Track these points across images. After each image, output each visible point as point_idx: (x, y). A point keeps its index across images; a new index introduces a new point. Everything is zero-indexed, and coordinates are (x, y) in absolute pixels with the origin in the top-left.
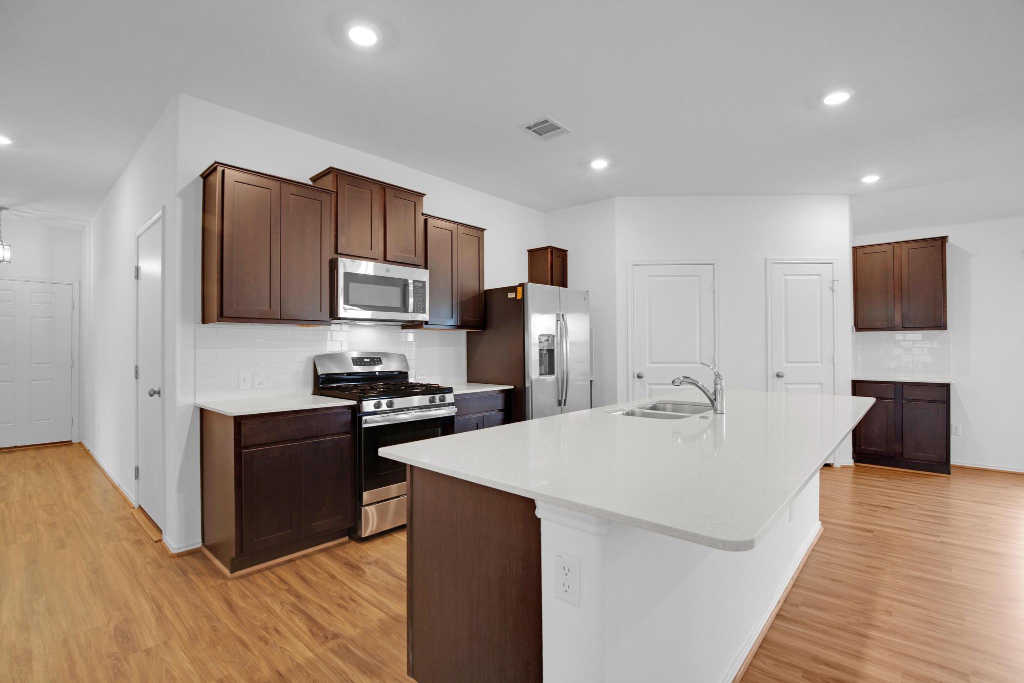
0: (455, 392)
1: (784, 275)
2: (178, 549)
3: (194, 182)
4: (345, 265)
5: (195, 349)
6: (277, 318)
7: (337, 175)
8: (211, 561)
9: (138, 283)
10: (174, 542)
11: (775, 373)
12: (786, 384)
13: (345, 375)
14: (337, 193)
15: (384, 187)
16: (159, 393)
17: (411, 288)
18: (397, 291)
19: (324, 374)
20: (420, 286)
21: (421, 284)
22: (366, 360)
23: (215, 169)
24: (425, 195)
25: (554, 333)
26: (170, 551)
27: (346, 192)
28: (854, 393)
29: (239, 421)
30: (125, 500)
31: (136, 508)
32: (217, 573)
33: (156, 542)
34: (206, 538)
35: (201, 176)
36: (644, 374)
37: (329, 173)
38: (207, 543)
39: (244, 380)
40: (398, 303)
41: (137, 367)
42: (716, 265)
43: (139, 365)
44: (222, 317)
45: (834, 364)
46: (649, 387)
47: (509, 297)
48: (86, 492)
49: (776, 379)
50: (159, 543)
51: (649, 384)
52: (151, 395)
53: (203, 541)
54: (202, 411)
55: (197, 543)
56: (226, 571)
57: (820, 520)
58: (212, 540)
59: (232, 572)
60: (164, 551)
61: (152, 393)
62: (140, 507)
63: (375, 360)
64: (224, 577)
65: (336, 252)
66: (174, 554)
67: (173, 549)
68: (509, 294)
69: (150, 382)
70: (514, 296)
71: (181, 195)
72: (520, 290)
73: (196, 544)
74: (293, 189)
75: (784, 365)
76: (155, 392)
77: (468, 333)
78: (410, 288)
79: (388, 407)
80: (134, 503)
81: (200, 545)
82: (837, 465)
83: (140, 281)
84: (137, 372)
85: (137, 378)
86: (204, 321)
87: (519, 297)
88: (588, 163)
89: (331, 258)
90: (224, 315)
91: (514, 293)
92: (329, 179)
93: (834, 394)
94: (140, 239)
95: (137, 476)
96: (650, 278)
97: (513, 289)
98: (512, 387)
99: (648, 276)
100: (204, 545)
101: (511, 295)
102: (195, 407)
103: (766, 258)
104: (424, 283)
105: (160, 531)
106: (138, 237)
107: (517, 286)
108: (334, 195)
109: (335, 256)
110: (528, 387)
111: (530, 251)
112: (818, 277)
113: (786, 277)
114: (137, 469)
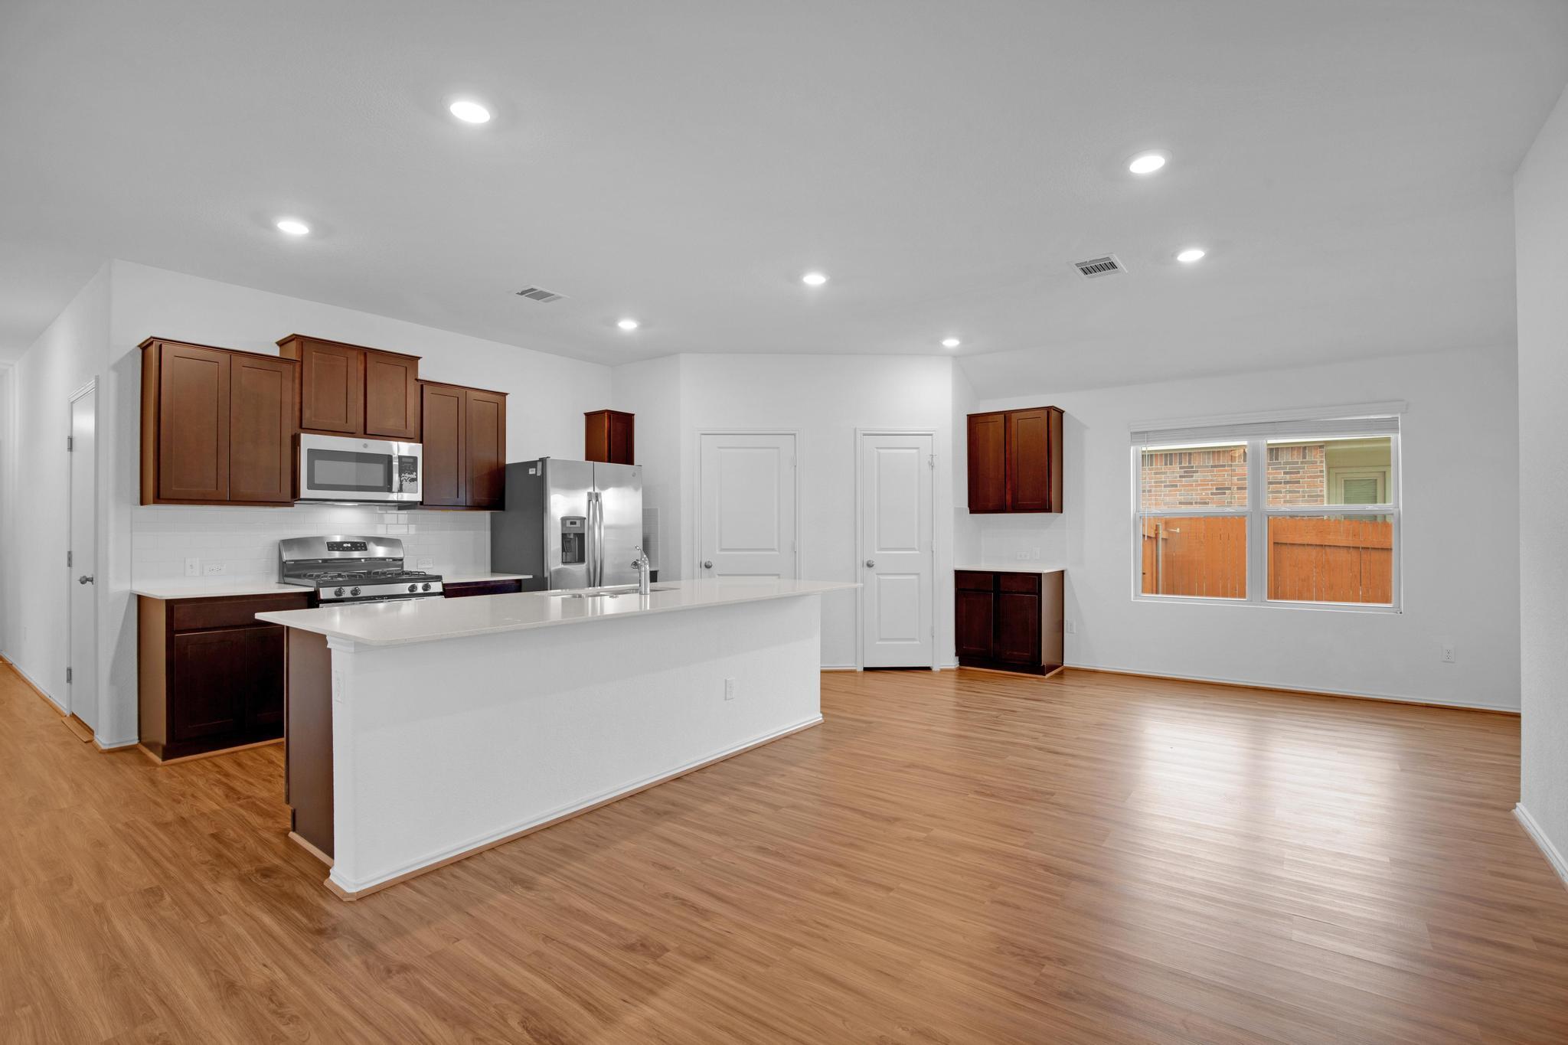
0: (445, 581)
1: (877, 448)
2: (110, 745)
3: (132, 353)
4: (309, 442)
5: (131, 531)
6: (225, 499)
7: (302, 343)
8: (144, 754)
9: (71, 455)
10: (104, 740)
11: (866, 561)
12: (878, 574)
13: (320, 561)
14: (302, 362)
15: (365, 352)
16: (91, 580)
17: (396, 463)
18: (379, 469)
19: (292, 561)
20: (407, 464)
21: (411, 460)
22: (345, 545)
23: (151, 343)
24: (419, 358)
25: (584, 515)
26: (100, 747)
27: (313, 359)
29: (171, 605)
30: (56, 710)
31: (68, 716)
32: (148, 762)
33: (86, 742)
34: (143, 736)
35: (139, 346)
36: (714, 562)
37: (293, 340)
38: (143, 741)
39: (191, 566)
40: (381, 483)
41: (70, 553)
42: (797, 436)
43: (74, 550)
44: (159, 499)
45: (933, 552)
47: (530, 473)
48: (5, 704)
49: (866, 568)
50: (89, 744)
51: (718, 575)
52: (83, 583)
53: (140, 738)
54: (140, 598)
55: (133, 739)
56: (158, 760)
57: (821, 712)
58: (147, 738)
59: (164, 758)
60: (96, 747)
61: (84, 581)
62: (73, 715)
63: (358, 545)
64: (155, 765)
65: (301, 427)
66: (105, 750)
67: (105, 745)
68: (530, 470)
69: (82, 569)
70: (534, 473)
71: (116, 367)
72: (539, 465)
73: (131, 741)
74: (246, 361)
75: (877, 552)
76: (87, 580)
77: (492, 513)
78: (394, 463)
79: (352, 594)
80: (66, 712)
81: (136, 742)
82: (936, 668)
83: (74, 453)
84: (70, 559)
85: (70, 565)
86: (142, 503)
87: (539, 474)
88: (614, 323)
89: (293, 433)
90: (161, 497)
91: (534, 469)
92: (293, 345)
94: (74, 405)
95: (69, 680)
96: (722, 450)
97: (533, 464)
98: (531, 577)
99: (719, 447)
100: (140, 742)
101: (532, 471)
102: (132, 594)
103: (855, 429)
104: (415, 459)
105: (91, 732)
106: (72, 403)
107: (536, 462)
108: (298, 364)
109: (299, 430)
110: (547, 578)
111: (587, 415)
112: (915, 451)
113: (880, 450)
114: (69, 671)
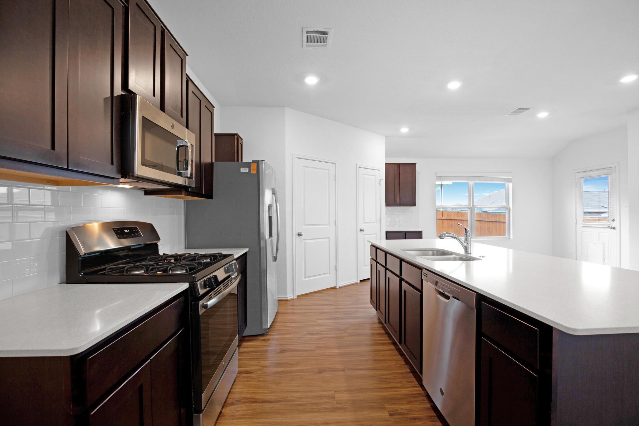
1: (364, 174)
11: (360, 229)
12: (364, 235)
14: (128, 9)
15: (163, 29)
22: (126, 231)
25: (272, 203)
27: (136, 13)
28: (387, 238)
36: (302, 233)
42: (336, 164)
45: (380, 223)
46: (304, 242)
47: (241, 171)
49: (361, 232)
51: (304, 240)
63: (134, 230)
70: (247, 171)
72: (254, 166)
88: (304, 77)
91: (247, 168)
93: (381, 239)
96: (304, 168)
99: (303, 166)
103: (356, 164)
113: (364, 176)
